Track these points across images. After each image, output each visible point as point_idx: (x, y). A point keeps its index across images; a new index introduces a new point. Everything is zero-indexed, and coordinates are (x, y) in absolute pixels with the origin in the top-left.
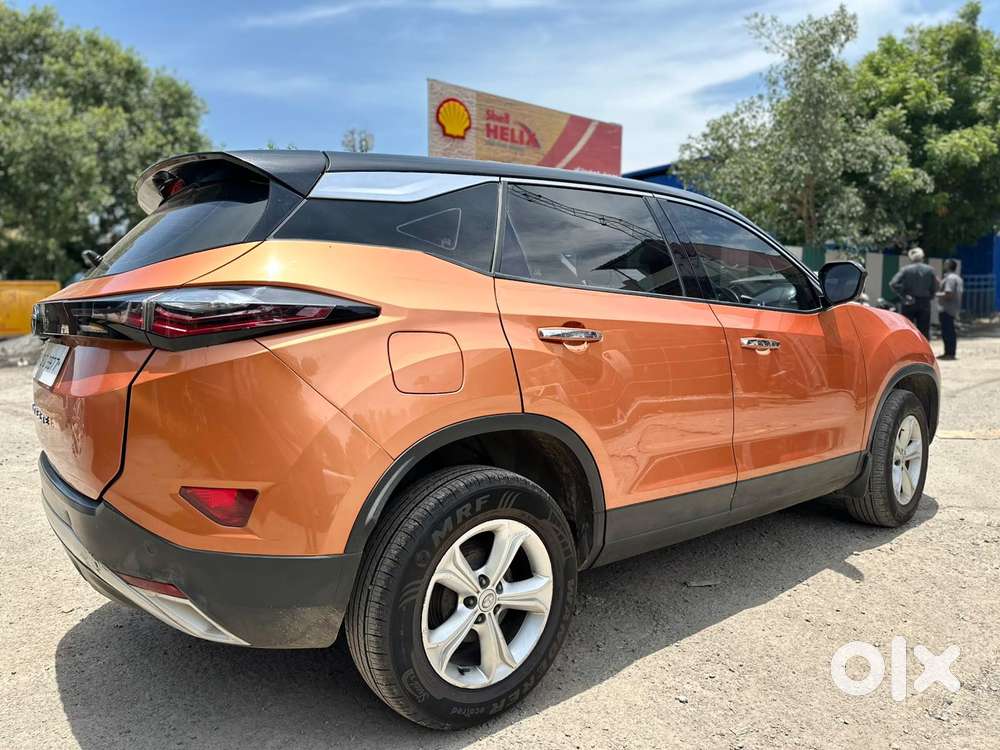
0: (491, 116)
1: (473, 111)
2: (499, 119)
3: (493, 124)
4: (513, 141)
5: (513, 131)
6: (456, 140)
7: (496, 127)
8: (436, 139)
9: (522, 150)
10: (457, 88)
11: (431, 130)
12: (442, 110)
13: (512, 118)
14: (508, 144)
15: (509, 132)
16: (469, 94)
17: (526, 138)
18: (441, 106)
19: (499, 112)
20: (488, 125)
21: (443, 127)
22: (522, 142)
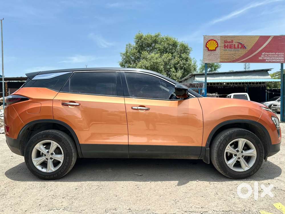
0: (225, 42)
1: (219, 42)
2: (229, 42)
3: (226, 44)
4: (235, 48)
5: (235, 45)
6: (213, 51)
7: (228, 45)
8: (205, 52)
9: (239, 50)
10: (213, 36)
11: (204, 50)
12: (208, 44)
13: (234, 41)
14: (233, 49)
15: (233, 46)
16: (217, 37)
17: (240, 46)
18: (208, 42)
19: (228, 40)
20: (225, 45)
21: (208, 48)
22: (238, 47)
